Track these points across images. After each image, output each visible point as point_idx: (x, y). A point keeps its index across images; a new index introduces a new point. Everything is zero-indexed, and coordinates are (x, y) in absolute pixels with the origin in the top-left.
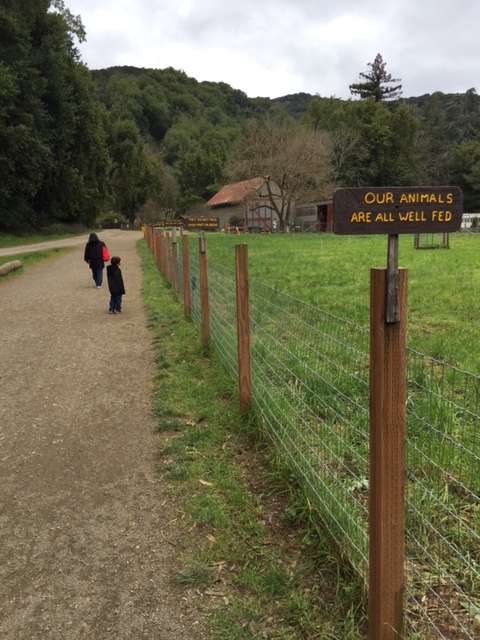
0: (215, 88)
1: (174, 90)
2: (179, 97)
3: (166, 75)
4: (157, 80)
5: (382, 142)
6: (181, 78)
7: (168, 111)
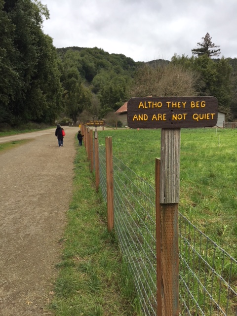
0: (118, 57)
1: (98, 57)
2: (100, 61)
3: (94, 51)
4: (89, 53)
5: (212, 78)
6: (101, 52)
7: (95, 67)
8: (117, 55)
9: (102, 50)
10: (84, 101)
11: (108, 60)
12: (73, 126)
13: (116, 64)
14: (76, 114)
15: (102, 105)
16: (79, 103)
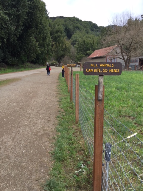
0: (87, 23)
1: (75, 23)
2: (77, 25)
3: (72, 19)
4: (70, 20)
6: (77, 19)
7: (73, 29)
8: (87, 22)
9: (78, 18)
10: (66, 49)
11: (81, 25)
12: (58, 67)
13: (86, 27)
14: (60, 59)
15: (78, 52)
16: (63, 51)
